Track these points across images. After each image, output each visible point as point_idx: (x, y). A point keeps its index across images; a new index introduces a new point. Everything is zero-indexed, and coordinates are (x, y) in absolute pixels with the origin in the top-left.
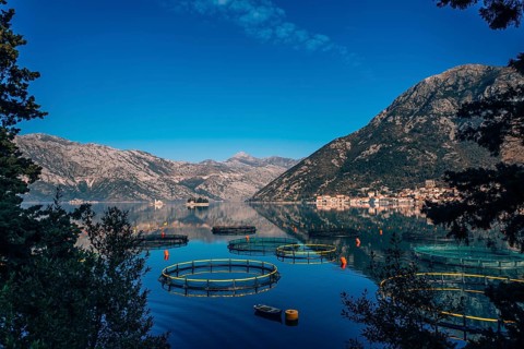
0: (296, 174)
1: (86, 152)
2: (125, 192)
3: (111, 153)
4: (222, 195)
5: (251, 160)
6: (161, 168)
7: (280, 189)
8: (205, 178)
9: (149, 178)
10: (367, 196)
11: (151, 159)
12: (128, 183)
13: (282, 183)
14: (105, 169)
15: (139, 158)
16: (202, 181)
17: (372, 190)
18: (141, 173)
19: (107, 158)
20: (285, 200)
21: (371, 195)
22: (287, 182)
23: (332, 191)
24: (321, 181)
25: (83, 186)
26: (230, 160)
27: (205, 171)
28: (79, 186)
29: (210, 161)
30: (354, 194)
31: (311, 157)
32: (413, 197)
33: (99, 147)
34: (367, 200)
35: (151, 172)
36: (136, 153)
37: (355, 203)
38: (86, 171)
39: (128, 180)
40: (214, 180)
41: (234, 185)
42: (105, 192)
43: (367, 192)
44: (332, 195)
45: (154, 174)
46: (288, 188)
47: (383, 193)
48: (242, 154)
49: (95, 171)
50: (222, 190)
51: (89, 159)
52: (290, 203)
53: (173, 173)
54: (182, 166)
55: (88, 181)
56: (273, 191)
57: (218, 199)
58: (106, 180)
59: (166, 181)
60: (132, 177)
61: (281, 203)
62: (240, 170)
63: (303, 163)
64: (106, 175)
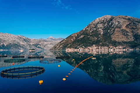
0: (62, 43)
1: (4, 36)
2: (16, 47)
3: (12, 36)
4: (45, 48)
5: (54, 39)
6: (27, 41)
7: (57, 47)
8: (40, 43)
9: (23, 43)
10: (79, 49)
11: (24, 38)
12: (17, 45)
13: (58, 45)
14: (10, 41)
15: (21, 38)
16: (39, 44)
17: (80, 47)
18: (21, 42)
19: (11, 37)
20: (58, 50)
21: (80, 48)
22: (59, 45)
23: (70, 47)
24: (68, 44)
25: (3, 46)
26: (48, 39)
27: (40, 41)
28: (2, 45)
29: (42, 39)
30: (76, 48)
31: (66, 38)
32: (89, 49)
33: (8, 34)
34: (78, 50)
35: (24, 42)
36: (20, 36)
37: (76, 50)
38: (4, 41)
39: (17, 44)
40: (42, 44)
41: (48, 45)
42: (10, 47)
43: (79, 48)
44: (70, 48)
45: (25, 42)
46: (59, 46)
47: (83, 48)
48: (51, 37)
49: (7, 41)
50: (45, 47)
51: (5, 38)
52: (60, 50)
53: (31, 42)
54: (33, 40)
55: (5, 44)
56: (56, 47)
57: (44, 49)
58: (10, 44)
59: (28, 44)
60: (18, 43)
61: (57, 50)
62: (50, 41)
63: (64, 40)
64: (10, 42)
